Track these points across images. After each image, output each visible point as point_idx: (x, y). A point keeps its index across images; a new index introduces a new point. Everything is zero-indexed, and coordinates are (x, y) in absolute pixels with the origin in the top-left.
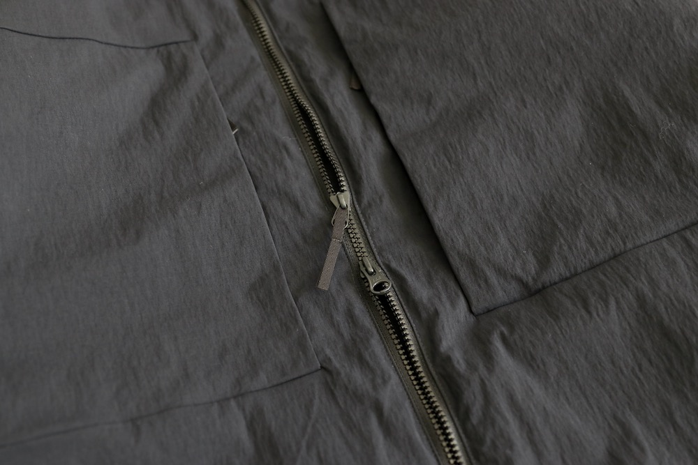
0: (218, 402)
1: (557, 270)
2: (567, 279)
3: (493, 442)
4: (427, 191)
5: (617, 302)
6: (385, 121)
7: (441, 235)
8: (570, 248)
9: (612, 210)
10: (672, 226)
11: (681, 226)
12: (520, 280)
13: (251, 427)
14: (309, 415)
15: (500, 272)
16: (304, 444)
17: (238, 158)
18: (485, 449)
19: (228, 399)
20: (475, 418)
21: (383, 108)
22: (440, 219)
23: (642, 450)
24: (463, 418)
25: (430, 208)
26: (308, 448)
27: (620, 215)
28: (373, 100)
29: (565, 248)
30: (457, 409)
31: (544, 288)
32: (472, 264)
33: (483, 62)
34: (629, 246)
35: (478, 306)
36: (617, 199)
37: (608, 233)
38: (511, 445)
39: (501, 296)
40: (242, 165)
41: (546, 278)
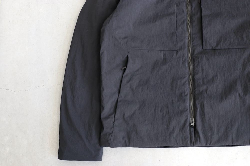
0: (160, 50)
1: (219, 47)
2: (220, 49)
3: (196, 70)
4: (204, 27)
5: (225, 56)
6: (202, 11)
7: (203, 35)
8: (222, 45)
9: (232, 41)
10: (240, 47)
11: (242, 48)
12: (212, 47)
13: (164, 55)
14: (172, 56)
15: (210, 44)
16: (170, 61)
17: (175, 11)
18: (195, 70)
19: (162, 51)
20: (195, 66)
21: (203, 9)
22: (204, 32)
23: (218, 79)
24: (193, 65)
25: (203, 30)
26: (171, 62)
27: (233, 42)
28: (202, 6)
29: (222, 44)
30: (193, 63)
31: (215, 49)
32: (206, 42)
33: (223, 6)
34: (232, 48)
35: (204, 48)
36: (234, 39)
37: (229, 45)
38: (199, 71)
39: (208, 48)
40: (175, 12)
41: (216, 48)
